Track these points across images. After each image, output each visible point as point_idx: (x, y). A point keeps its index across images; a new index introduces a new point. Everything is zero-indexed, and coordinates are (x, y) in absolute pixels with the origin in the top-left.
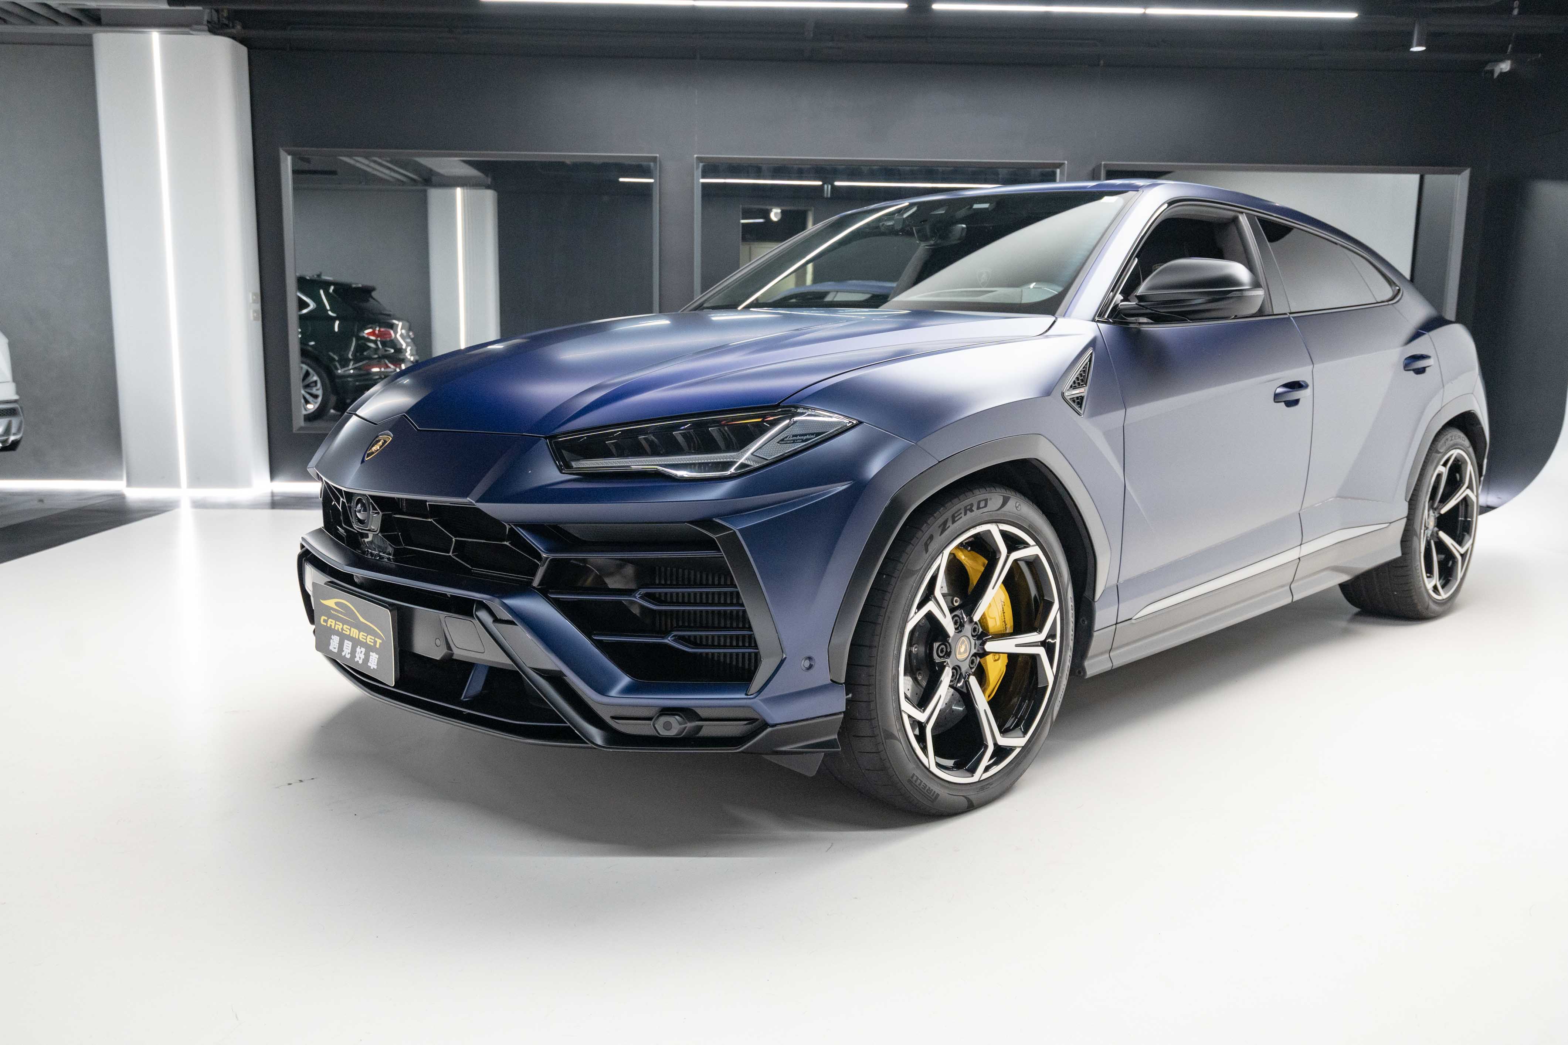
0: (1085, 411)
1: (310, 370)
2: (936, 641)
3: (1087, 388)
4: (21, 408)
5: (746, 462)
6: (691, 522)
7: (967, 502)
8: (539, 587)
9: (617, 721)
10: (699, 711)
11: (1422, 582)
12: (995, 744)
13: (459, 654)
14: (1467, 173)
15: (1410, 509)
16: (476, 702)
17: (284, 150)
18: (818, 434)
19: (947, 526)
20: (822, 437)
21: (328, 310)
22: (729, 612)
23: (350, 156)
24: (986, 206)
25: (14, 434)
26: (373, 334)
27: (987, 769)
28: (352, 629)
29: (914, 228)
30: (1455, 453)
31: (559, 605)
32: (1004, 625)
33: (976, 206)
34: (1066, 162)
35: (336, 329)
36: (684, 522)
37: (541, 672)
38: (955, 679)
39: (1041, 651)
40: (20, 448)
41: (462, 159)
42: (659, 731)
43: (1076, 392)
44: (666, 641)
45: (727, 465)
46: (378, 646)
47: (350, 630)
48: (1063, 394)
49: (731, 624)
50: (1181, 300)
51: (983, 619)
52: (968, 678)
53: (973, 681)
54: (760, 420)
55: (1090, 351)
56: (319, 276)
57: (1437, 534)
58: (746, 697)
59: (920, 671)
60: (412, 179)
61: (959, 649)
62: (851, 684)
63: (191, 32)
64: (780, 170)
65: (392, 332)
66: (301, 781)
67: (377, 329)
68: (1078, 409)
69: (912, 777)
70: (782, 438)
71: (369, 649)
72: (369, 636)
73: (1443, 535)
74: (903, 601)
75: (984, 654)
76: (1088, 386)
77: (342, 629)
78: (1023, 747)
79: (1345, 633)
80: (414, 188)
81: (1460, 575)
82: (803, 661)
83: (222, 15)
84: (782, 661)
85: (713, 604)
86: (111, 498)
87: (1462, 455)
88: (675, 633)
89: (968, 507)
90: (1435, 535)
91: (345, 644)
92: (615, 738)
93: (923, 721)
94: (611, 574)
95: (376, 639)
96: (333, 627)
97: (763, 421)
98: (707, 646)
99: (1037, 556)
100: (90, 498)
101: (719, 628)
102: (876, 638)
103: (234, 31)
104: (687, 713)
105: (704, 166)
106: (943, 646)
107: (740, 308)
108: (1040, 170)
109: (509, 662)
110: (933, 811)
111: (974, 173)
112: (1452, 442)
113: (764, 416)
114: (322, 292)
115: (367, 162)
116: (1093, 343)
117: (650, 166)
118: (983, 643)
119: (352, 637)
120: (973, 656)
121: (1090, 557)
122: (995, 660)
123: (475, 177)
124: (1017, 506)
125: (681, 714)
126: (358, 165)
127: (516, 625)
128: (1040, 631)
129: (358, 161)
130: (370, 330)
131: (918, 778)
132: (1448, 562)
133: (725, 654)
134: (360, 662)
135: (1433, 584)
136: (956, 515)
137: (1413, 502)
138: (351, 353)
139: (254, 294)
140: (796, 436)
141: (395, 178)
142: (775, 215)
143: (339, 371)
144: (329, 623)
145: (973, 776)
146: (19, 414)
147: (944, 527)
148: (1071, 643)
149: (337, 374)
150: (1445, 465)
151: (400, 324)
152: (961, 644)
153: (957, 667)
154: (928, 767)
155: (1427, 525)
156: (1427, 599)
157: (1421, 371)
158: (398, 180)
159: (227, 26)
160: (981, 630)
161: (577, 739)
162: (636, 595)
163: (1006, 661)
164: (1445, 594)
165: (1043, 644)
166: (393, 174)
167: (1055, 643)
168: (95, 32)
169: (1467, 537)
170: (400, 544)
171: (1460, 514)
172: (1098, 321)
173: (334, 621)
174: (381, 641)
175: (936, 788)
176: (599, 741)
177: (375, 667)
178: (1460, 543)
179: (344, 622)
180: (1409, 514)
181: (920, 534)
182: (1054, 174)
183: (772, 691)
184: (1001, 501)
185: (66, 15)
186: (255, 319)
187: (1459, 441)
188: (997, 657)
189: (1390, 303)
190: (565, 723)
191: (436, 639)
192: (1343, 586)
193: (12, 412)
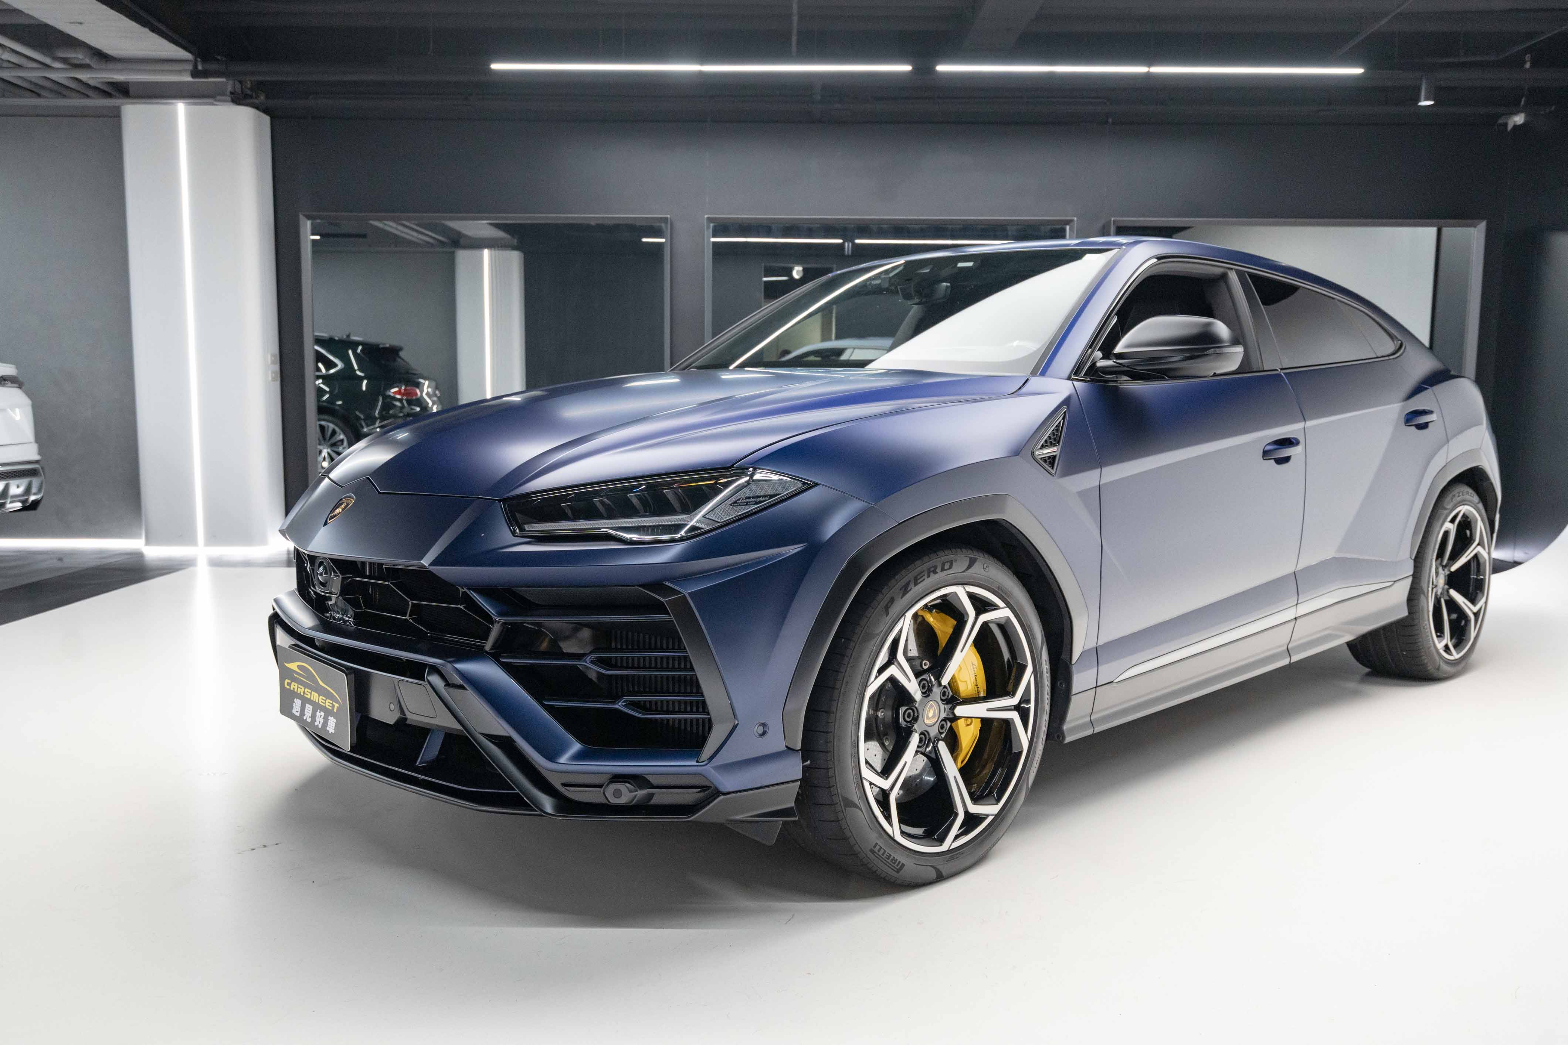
0: (1057, 472)
1: (337, 429)
2: (903, 705)
3: (1059, 447)
4: (42, 468)
5: (698, 525)
6: (643, 586)
7: (930, 564)
8: (491, 651)
9: (567, 788)
10: (650, 778)
11: (1431, 642)
12: (967, 812)
13: (412, 718)
14: (1483, 225)
15: (1416, 567)
16: (431, 768)
17: (304, 215)
18: (771, 496)
19: (909, 588)
20: (776, 499)
21: (355, 370)
22: (683, 677)
23: (380, 220)
24: (970, 264)
25: (35, 494)
26: (399, 392)
27: (957, 837)
28: (313, 693)
29: (898, 287)
30: (1464, 509)
31: (509, 669)
32: (976, 688)
33: (960, 265)
34: (1075, 219)
35: (364, 388)
36: (634, 586)
37: (491, 738)
38: (924, 745)
39: (1015, 716)
40: (41, 507)
41: (488, 222)
42: (609, 799)
43: (1047, 451)
44: (617, 706)
45: (678, 528)
46: (335, 710)
47: (311, 693)
48: (1033, 454)
49: (686, 689)
50: (1158, 357)
51: (952, 683)
52: (937, 743)
53: (942, 747)
54: (713, 482)
55: (1065, 409)
56: (348, 336)
57: (1448, 592)
58: (697, 764)
59: (887, 737)
60: (441, 242)
61: (927, 714)
62: (808, 750)
63: (215, 103)
64: (790, 229)
65: (418, 391)
66: (265, 846)
67: (403, 388)
68: (1050, 469)
69: (875, 847)
70: (734, 500)
71: (328, 713)
72: (328, 700)
73: (1454, 593)
74: (862, 666)
75: (955, 719)
76: (1060, 446)
77: (304, 693)
78: (996, 815)
79: (1355, 694)
80: (444, 250)
81: (1473, 634)
82: (757, 726)
83: (245, 86)
84: (735, 728)
85: (667, 669)
86: (127, 557)
87: (1470, 511)
88: (625, 698)
89: (932, 570)
90: (1446, 593)
91: (307, 708)
92: (566, 806)
93: (886, 789)
94: (567, 638)
95: (334, 703)
96: (296, 691)
97: (716, 483)
98: (662, 712)
99: (1008, 619)
100: (110, 557)
101: (674, 693)
102: (835, 703)
103: (256, 101)
104: (638, 780)
105: (715, 227)
106: (910, 711)
107: (731, 367)
108: (1050, 227)
109: (459, 727)
110: (899, 882)
111: (983, 230)
112: (1459, 498)
113: (717, 478)
114: (350, 352)
115: (394, 225)
116: (1067, 402)
117: (661, 226)
118: (953, 708)
119: (313, 701)
120: (942, 721)
121: (1066, 621)
122: (968, 725)
123: (502, 239)
124: (985, 567)
125: (632, 782)
126: (387, 228)
127: (466, 689)
128: (1014, 695)
129: (385, 224)
130: (396, 389)
131: (881, 848)
132: (1461, 622)
133: (680, 720)
134: (320, 726)
135: (1444, 643)
136: (919, 577)
137: (1419, 560)
138: (377, 412)
139: (272, 355)
140: (749, 498)
141: (424, 241)
142: (797, 272)
143: (365, 430)
144: (292, 686)
145: (941, 845)
146: (41, 475)
147: (905, 590)
148: (1047, 708)
149: (362, 432)
150: (1453, 521)
151: (427, 383)
152: (930, 708)
153: (925, 733)
154: (892, 835)
155: (1435, 583)
156: (1437, 658)
157: (1423, 426)
158: (428, 243)
159: (251, 97)
160: (951, 694)
161: (526, 806)
162: (587, 660)
163: (979, 725)
164: (1458, 653)
165: (1017, 708)
166: (420, 236)
167: (1029, 707)
168: (123, 104)
169: (1480, 595)
170: (360, 607)
171: (1472, 572)
172: (1073, 380)
173: (296, 685)
174: (338, 705)
175: (901, 858)
176: (549, 808)
177: (333, 732)
178: (1473, 601)
179: (306, 686)
180: (1415, 572)
181: (880, 596)
182: (1064, 230)
183: (724, 757)
184: (967, 563)
185: (95, 88)
186: (274, 379)
187: (1467, 497)
188: (969, 721)
189: (1391, 357)
190: (513, 789)
191: (391, 703)
192: (1351, 645)
193: (32, 473)
